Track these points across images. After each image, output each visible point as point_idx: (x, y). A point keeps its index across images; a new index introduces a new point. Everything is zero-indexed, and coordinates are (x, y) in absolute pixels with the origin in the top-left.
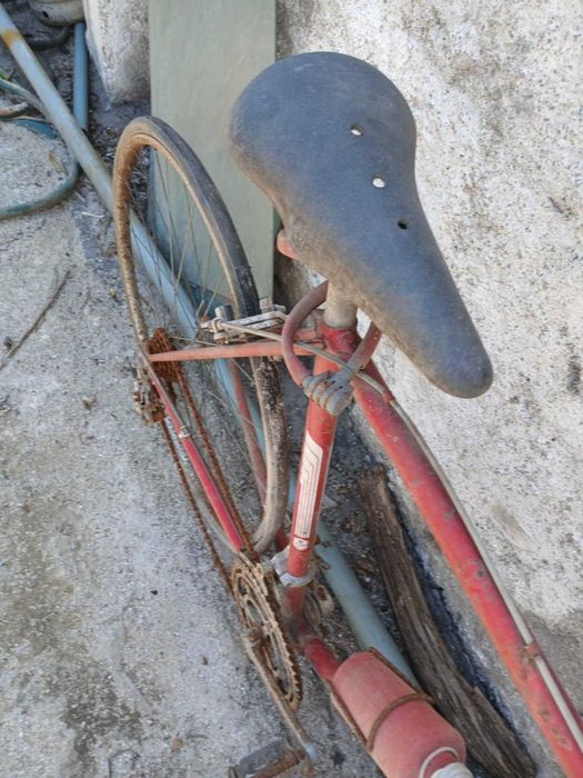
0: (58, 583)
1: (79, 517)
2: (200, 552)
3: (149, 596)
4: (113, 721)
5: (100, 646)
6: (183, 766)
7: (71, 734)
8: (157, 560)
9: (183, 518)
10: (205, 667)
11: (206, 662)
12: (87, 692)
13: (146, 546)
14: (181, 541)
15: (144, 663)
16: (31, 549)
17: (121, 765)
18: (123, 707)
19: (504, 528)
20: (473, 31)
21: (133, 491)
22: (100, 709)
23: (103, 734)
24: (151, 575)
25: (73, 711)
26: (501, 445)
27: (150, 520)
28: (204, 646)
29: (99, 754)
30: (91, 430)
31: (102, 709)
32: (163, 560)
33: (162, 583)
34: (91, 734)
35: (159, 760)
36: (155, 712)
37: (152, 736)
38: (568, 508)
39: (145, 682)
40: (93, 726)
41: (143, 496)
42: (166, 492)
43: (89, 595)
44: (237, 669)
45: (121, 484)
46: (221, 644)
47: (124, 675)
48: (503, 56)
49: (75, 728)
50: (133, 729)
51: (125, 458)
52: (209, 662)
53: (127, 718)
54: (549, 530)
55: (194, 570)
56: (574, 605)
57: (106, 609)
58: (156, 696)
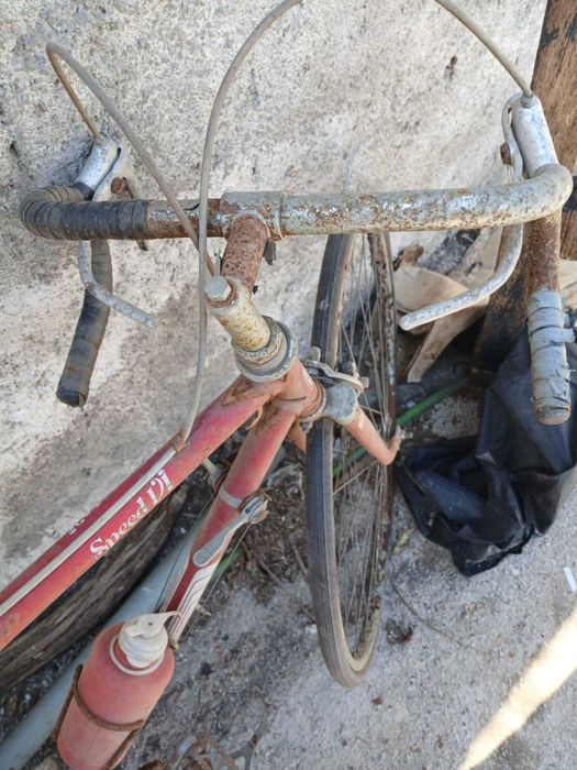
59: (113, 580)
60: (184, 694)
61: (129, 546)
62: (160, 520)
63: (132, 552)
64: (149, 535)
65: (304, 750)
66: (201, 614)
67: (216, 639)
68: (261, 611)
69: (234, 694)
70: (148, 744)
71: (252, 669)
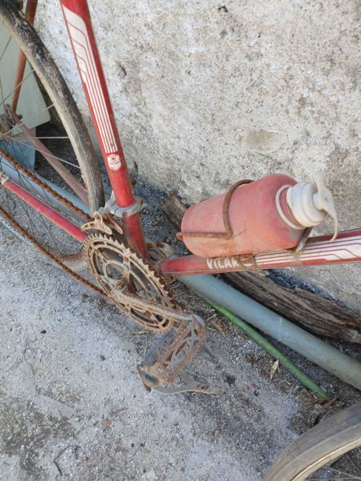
2: (70, 295)
3: (40, 336)
4: (47, 432)
5: (14, 386)
6: (117, 437)
7: (15, 460)
8: (36, 311)
9: (47, 281)
11: (103, 358)
12: (17, 422)
13: (23, 306)
14: (51, 294)
15: (55, 382)
17: (66, 461)
18: (51, 419)
19: (260, 148)
22: (33, 429)
23: (42, 446)
24: (35, 322)
25: (9, 443)
26: (232, 80)
27: (20, 290)
28: (97, 349)
29: (45, 462)
31: (34, 429)
32: (41, 310)
33: (47, 324)
34: (32, 451)
35: (96, 442)
36: (78, 411)
37: (83, 428)
38: (291, 77)
39: (61, 393)
40: (31, 444)
41: (9, 277)
42: (27, 269)
44: (129, 351)
46: (110, 342)
47: (42, 396)
49: (16, 453)
50: (65, 431)
52: (106, 357)
53: (57, 425)
54: (287, 112)
55: (69, 307)
56: (327, 153)
57: (10, 358)
58: (74, 399)
59: (281, 297)
60: (211, 364)
61: (308, 302)
62: (335, 320)
63: (305, 305)
64: (321, 315)
65: (183, 470)
66: (270, 371)
67: (254, 385)
68: (284, 423)
69: (217, 404)
71: (237, 418)
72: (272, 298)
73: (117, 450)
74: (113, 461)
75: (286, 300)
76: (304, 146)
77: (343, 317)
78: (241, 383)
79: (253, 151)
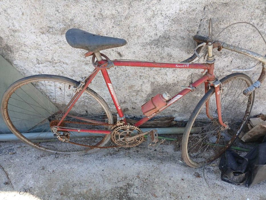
0: (87, 192)
1: (73, 181)
2: (99, 158)
3: (103, 172)
4: (127, 189)
5: (108, 187)
6: (143, 178)
9: (89, 159)
10: (125, 166)
12: (117, 193)
13: (91, 168)
14: (94, 161)
15: (117, 178)
16: (74, 196)
17: (136, 191)
18: (125, 186)
19: (132, 89)
20: (61, 24)
21: (75, 167)
22: (122, 192)
23: (128, 193)
24: (98, 170)
25: (119, 198)
26: (120, 77)
27: (85, 165)
28: (121, 164)
29: (132, 195)
30: (51, 171)
32: (97, 166)
33: (101, 168)
34: (127, 196)
36: (129, 179)
37: (134, 182)
38: (136, 72)
39: (122, 179)
40: (125, 194)
41: (78, 165)
42: (80, 160)
43: (95, 185)
44: (129, 159)
45: (71, 169)
46: (122, 160)
47: (118, 183)
48: (69, 23)
49: (124, 199)
50: (130, 186)
51: (65, 165)
53: (127, 186)
54: (137, 79)
55: (103, 161)
56: (150, 84)
57: (100, 182)
58: (126, 178)
62: (168, 121)
63: (159, 122)
64: (164, 122)
65: (162, 173)
67: (161, 148)
68: (173, 151)
69: (157, 157)
70: (137, 151)
71: (163, 157)
72: (151, 125)
73: (145, 180)
74: (146, 183)
75: (155, 123)
76: (144, 85)
77: (169, 119)
78: (158, 149)
79: (130, 91)
